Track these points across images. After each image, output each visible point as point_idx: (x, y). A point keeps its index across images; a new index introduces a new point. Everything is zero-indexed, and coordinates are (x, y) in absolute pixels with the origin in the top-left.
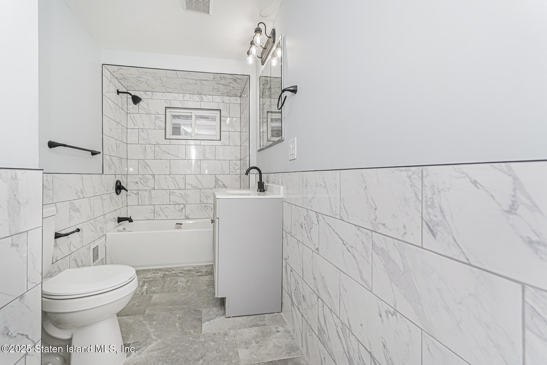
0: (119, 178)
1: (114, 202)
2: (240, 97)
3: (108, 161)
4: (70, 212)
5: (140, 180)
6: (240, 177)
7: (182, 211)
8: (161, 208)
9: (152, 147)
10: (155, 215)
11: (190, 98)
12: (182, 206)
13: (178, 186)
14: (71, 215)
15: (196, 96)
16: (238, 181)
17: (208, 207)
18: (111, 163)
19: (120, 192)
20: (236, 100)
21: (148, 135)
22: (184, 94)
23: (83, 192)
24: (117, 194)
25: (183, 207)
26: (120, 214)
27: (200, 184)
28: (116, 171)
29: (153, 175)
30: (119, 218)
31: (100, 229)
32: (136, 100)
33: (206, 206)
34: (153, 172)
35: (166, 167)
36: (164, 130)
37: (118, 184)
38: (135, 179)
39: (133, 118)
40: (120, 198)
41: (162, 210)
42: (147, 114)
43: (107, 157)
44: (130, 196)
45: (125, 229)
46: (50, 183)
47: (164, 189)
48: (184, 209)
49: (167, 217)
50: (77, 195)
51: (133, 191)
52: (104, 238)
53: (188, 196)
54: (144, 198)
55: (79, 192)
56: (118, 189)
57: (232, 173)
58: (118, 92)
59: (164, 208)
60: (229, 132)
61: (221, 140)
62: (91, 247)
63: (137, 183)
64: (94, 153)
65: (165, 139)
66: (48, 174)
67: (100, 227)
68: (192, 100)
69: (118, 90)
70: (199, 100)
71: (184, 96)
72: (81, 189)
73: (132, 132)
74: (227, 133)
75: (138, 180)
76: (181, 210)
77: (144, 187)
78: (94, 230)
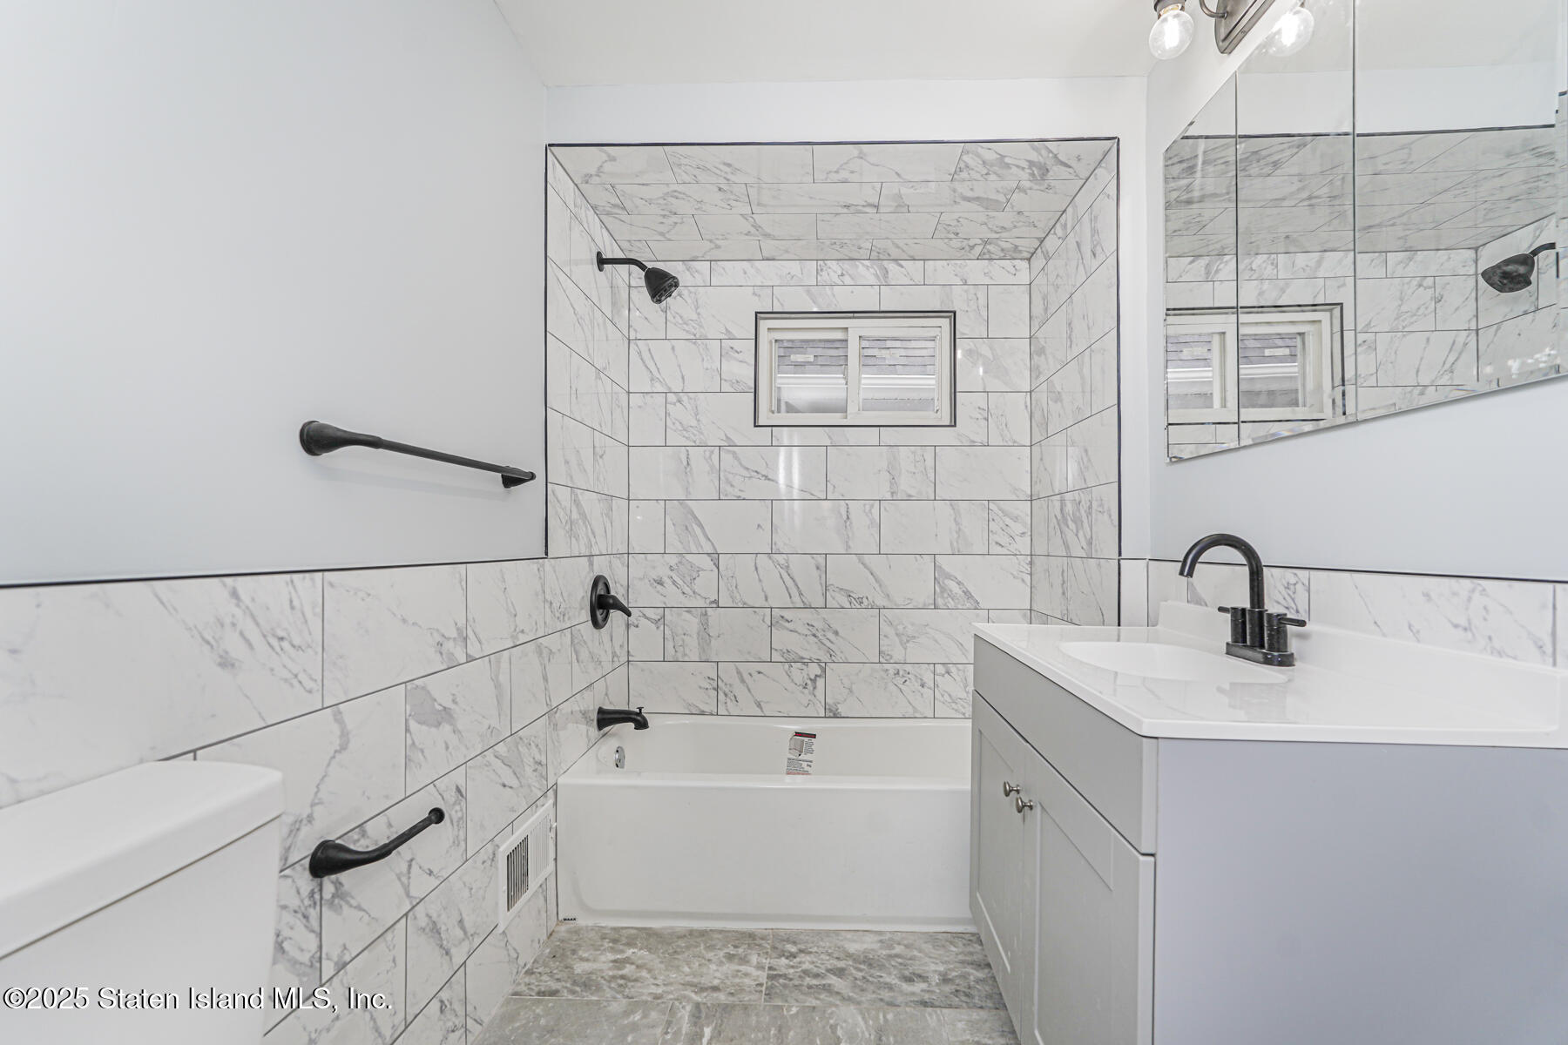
0: (601, 566)
1: (584, 654)
2: (1029, 259)
3: (564, 509)
4: (407, 730)
5: (671, 574)
6: (1031, 563)
7: (815, 688)
8: (739, 672)
9: (710, 457)
10: (721, 696)
11: (842, 275)
12: (814, 669)
13: (801, 594)
14: (413, 743)
15: (863, 265)
16: (1023, 580)
17: (910, 676)
18: (575, 516)
19: (606, 618)
20: (1013, 271)
21: (696, 415)
22: (821, 262)
23: (465, 639)
24: (596, 624)
25: (819, 672)
26: (606, 694)
27: (878, 589)
28: (593, 543)
29: (715, 557)
30: (601, 711)
31: (535, 770)
32: (660, 284)
33: (901, 673)
34: (713, 544)
35: (759, 526)
36: (753, 395)
37: (601, 590)
38: (654, 568)
39: (646, 355)
40: (606, 638)
41: (743, 681)
42: (694, 340)
43: (561, 495)
44: (637, 626)
45: (622, 750)
46: (309, 615)
47: (752, 604)
48: (820, 682)
49: (761, 708)
50: (441, 654)
51: (649, 613)
52: (551, 801)
53: (836, 633)
54: (685, 637)
55: (449, 639)
56: (600, 608)
57: (999, 550)
58: (602, 261)
59: (750, 675)
60: (985, 394)
61: (955, 426)
62: (501, 849)
63: (660, 583)
64: (512, 479)
65: (755, 426)
66: (295, 576)
67: (536, 762)
68: (847, 280)
69: (599, 254)
70: (873, 280)
71: (822, 270)
72: (459, 625)
73: (646, 404)
74: (980, 400)
75: (663, 572)
76: (809, 682)
77: (682, 597)
78: (514, 782)
